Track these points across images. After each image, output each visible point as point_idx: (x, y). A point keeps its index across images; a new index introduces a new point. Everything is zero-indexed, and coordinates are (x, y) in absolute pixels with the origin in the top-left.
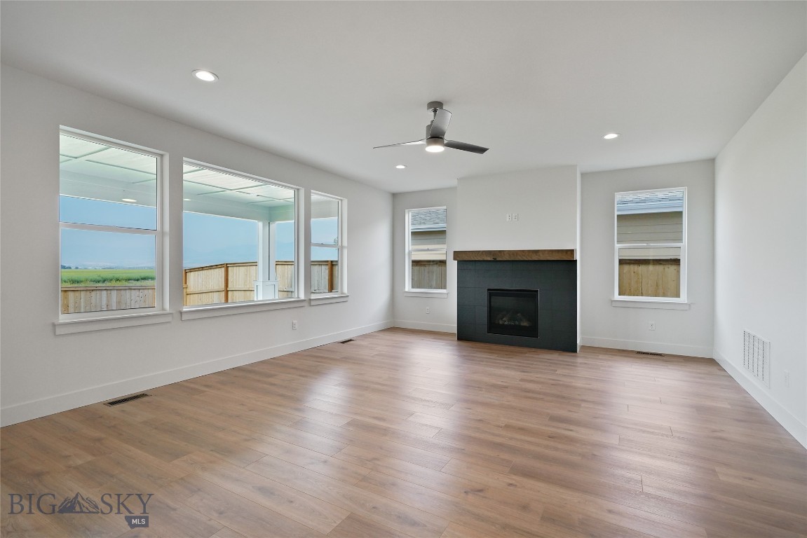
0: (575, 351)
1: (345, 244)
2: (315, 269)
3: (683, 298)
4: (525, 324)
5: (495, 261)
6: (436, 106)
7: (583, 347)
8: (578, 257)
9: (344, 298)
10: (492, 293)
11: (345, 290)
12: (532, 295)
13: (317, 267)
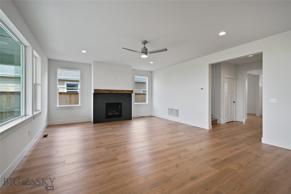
0: (132, 119)
1: (39, 83)
3: (147, 103)
5: (111, 93)
10: (107, 104)
11: (40, 109)
12: (120, 104)
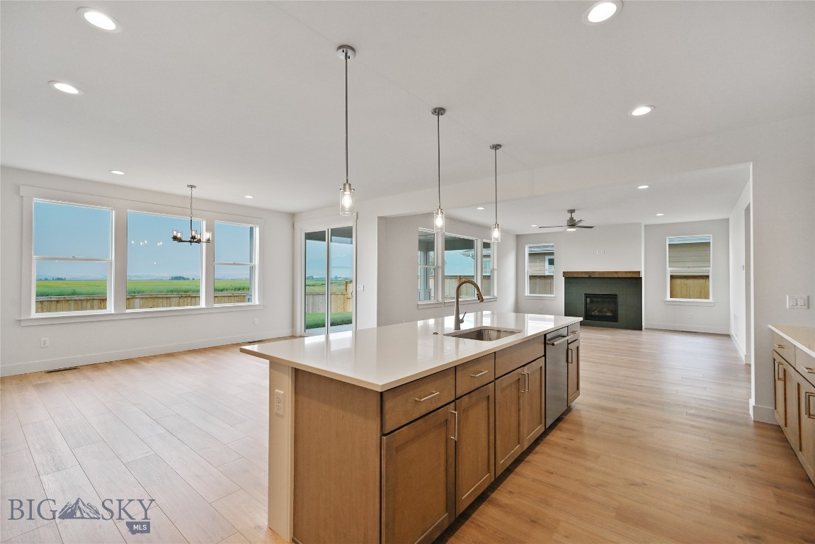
0: (642, 330)
1: (495, 267)
2: (447, 281)
3: (711, 300)
4: (609, 314)
5: (590, 278)
6: (572, 211)
7: (646, 329)
8: (643, 275)
9: (495, 299)
10: (587, 296)
11: (495, 294)
12: (614, 297)
13: (449, 280)
